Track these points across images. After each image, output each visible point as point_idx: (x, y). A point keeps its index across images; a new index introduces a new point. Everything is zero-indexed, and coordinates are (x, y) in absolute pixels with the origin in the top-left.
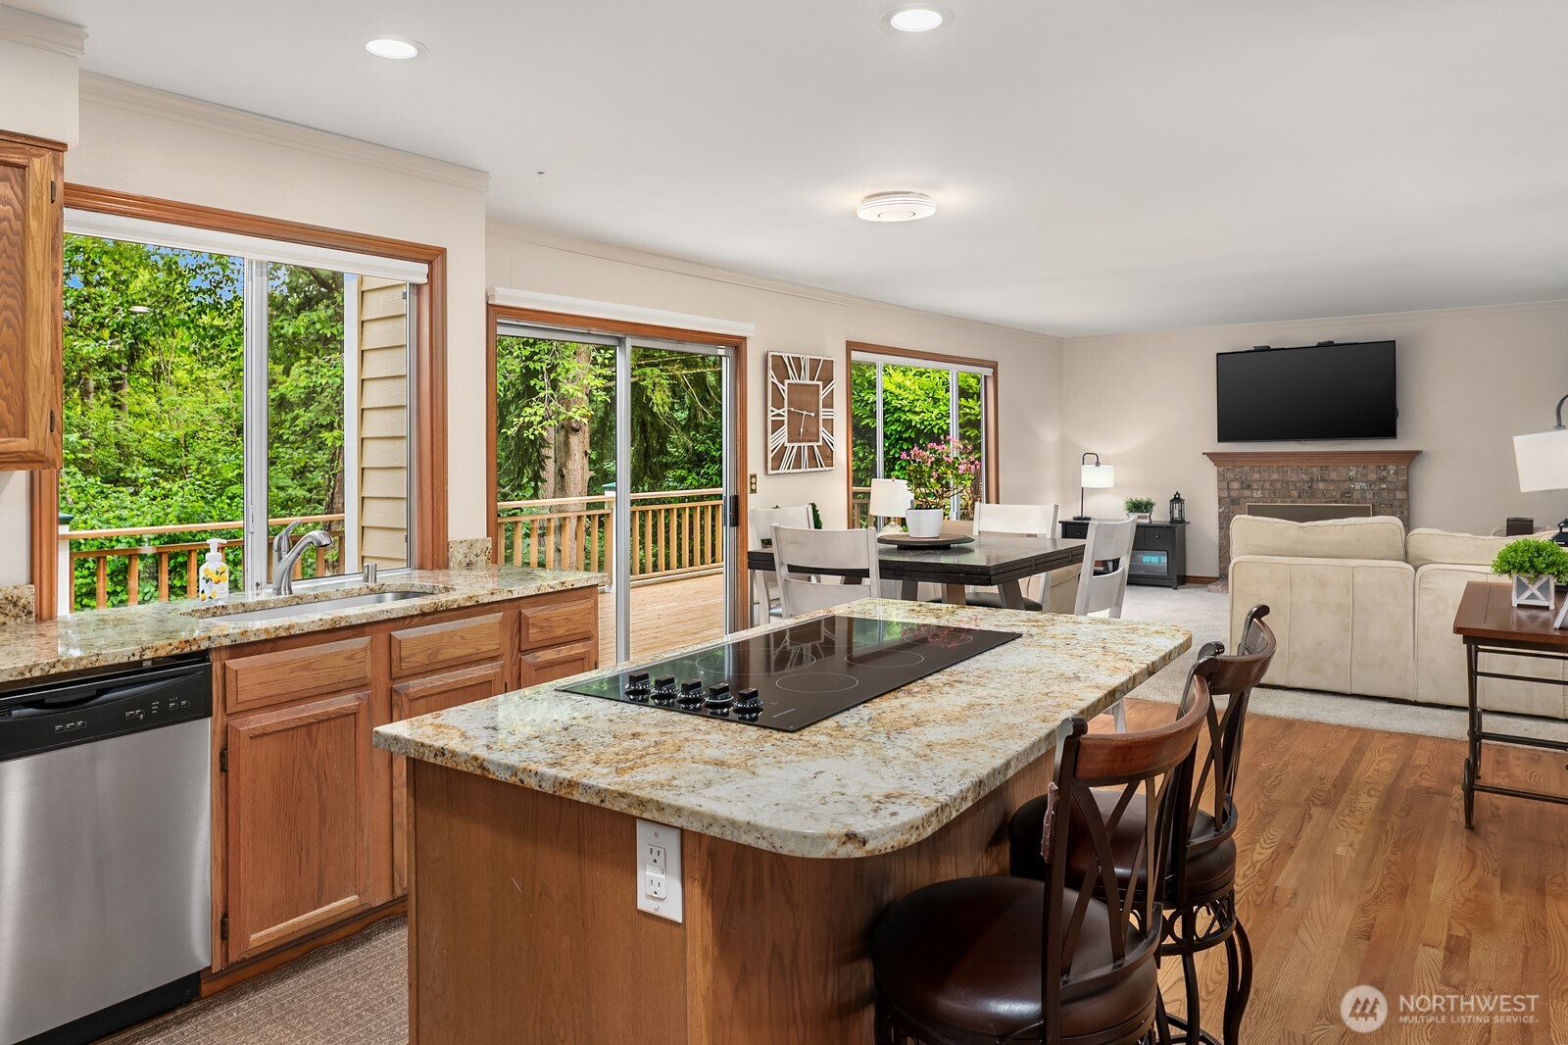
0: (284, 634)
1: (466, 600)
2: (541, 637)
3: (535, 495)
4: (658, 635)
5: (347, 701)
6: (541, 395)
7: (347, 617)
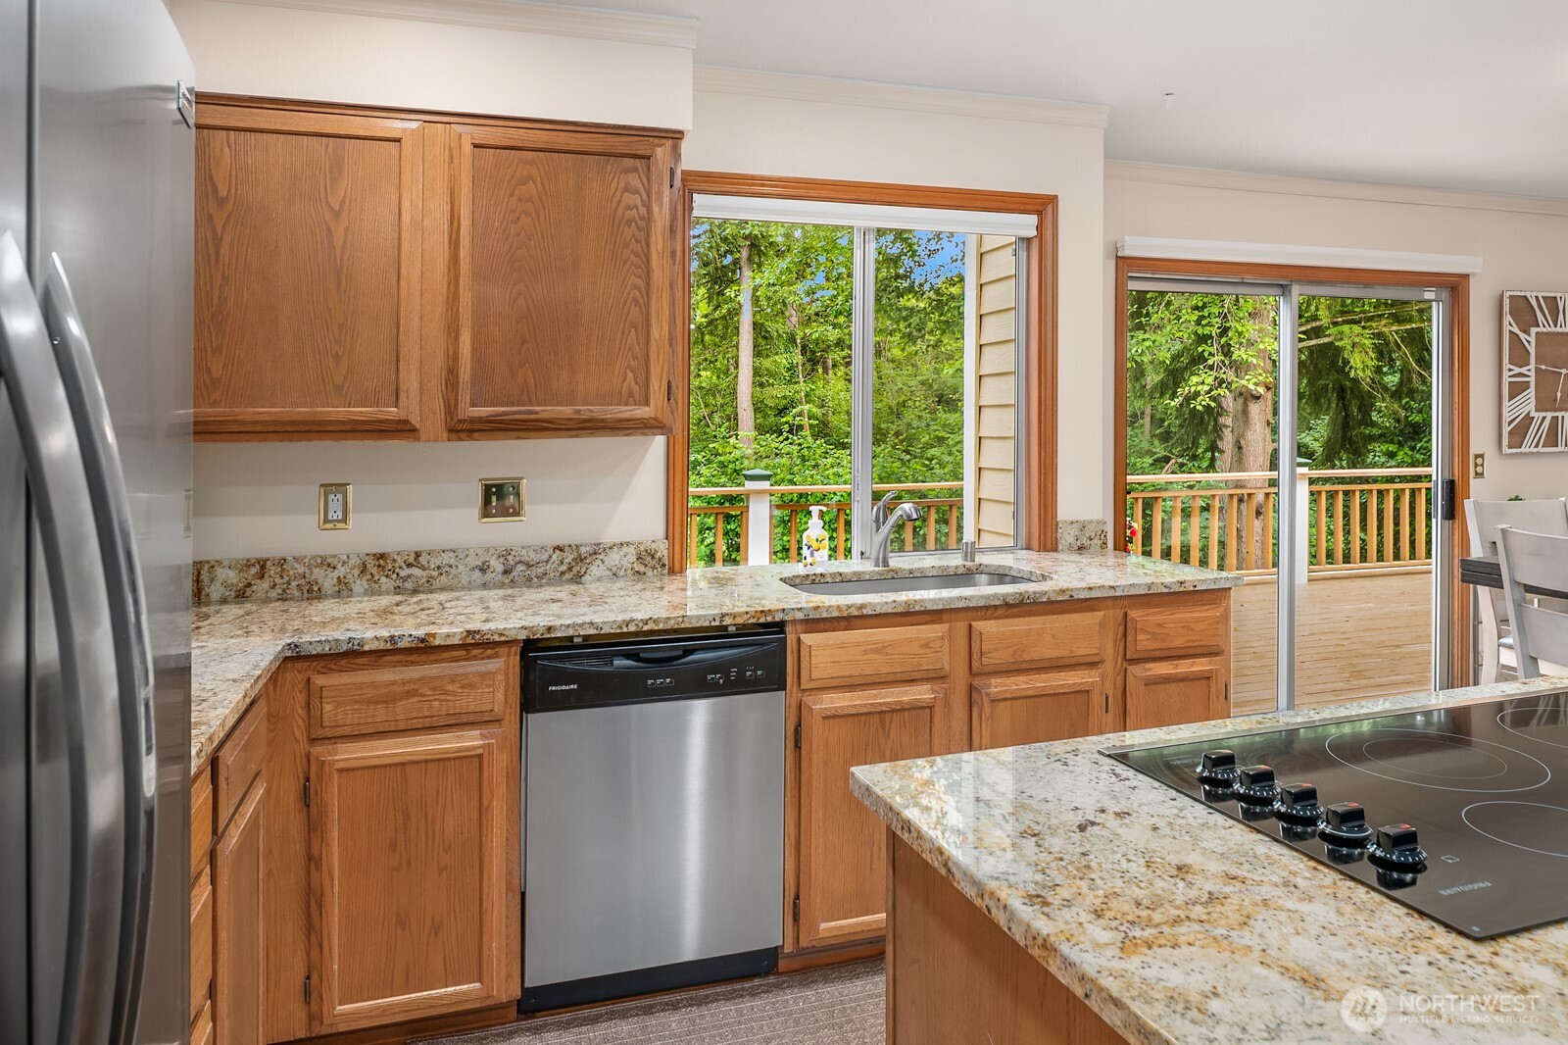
0: (856, 613)
1: (1058, 594)
2: (1152, 645)
3: (1212, 467)
4: (1346, 642)
5: (923, 693)
6: (1210, 362)
7: (921, 600)
